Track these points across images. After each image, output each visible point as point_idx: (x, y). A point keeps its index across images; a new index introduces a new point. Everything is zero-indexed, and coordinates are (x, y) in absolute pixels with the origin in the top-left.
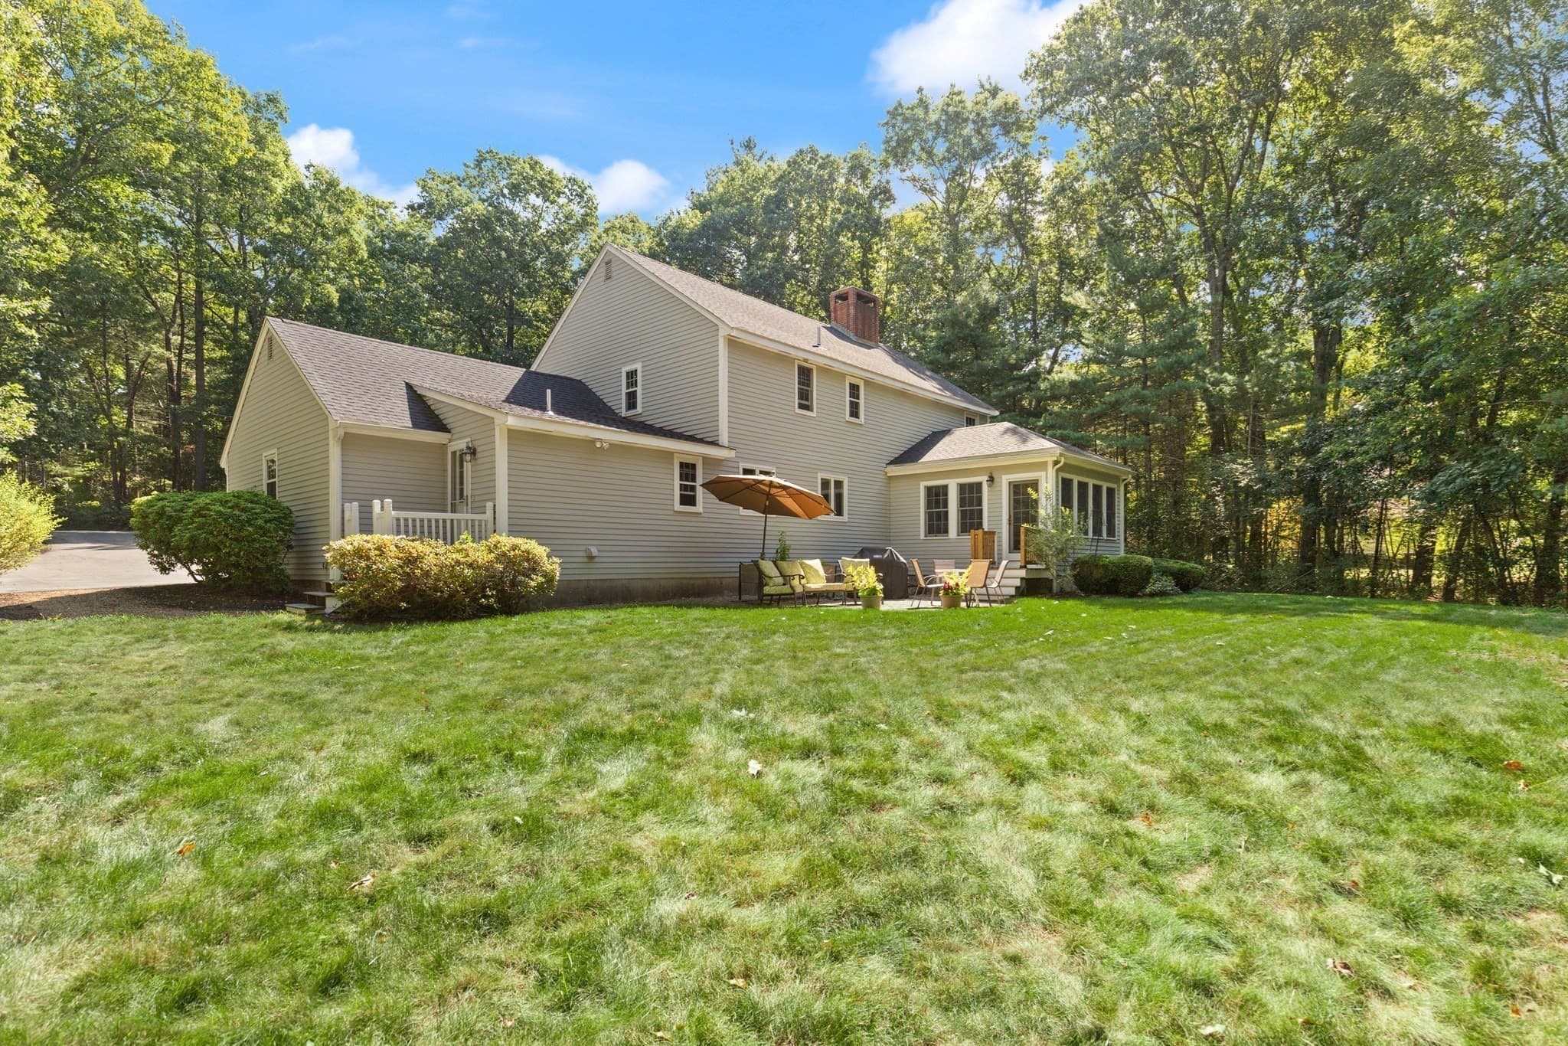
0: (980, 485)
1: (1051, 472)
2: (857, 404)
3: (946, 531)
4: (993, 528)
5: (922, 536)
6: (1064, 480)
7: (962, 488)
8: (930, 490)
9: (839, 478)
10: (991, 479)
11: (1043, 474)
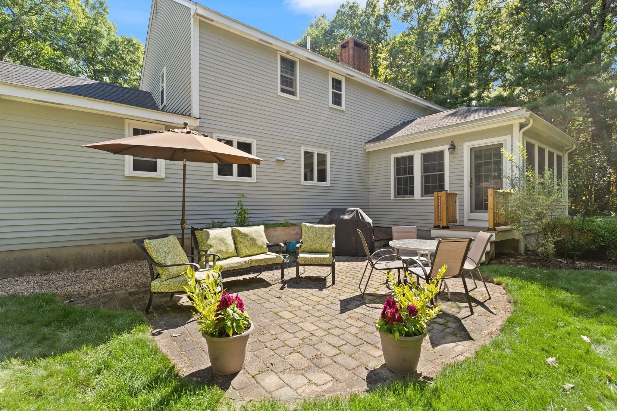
0: (441, 153)
1: (517, 134)
2: (339, 96)
3: (412, 193)
4: (456, 190)
5: (393, 197)
6: (527, 143)
7: (426, 157)
8: (398, 161)
9: (322, 151)
10: (453, 147)
11: (508, 138)
